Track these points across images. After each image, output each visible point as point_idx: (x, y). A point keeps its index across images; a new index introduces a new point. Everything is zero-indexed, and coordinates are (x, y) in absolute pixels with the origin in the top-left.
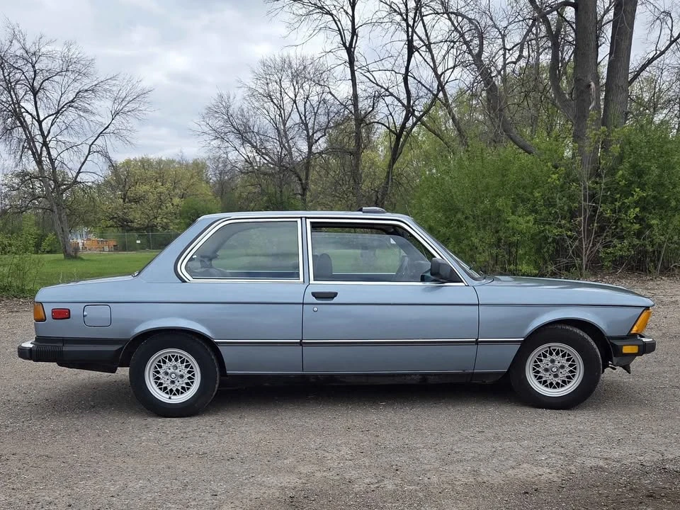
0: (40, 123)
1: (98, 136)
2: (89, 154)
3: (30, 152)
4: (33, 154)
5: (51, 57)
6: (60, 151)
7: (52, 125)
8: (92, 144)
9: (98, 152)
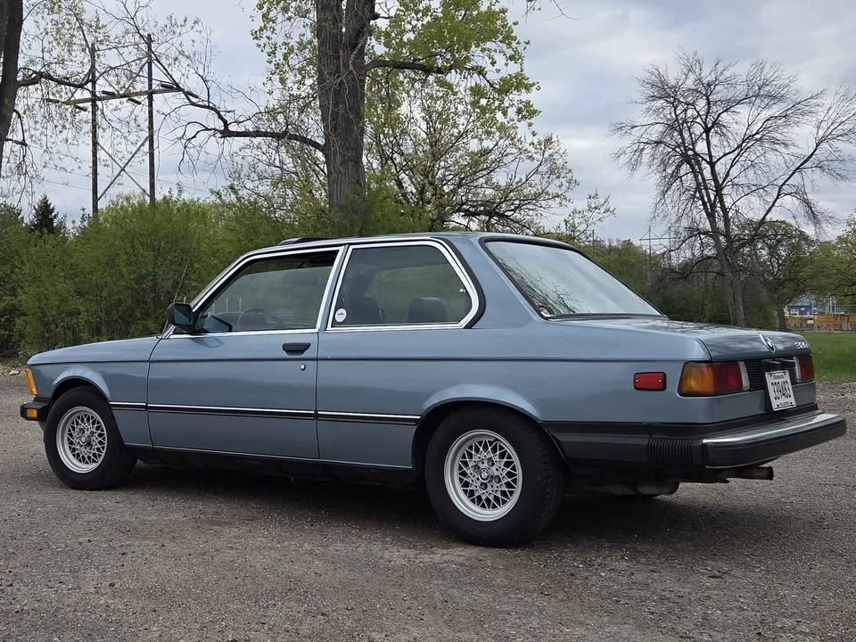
0: (712, 165)
1: (793, 173)
2: (777, 198)
3: (700, 202)
4: (704, 204)
5: (730, 83)
6: (736, 198)
7: (732, 166)
8: (784, 184)
9: (790, 194)
